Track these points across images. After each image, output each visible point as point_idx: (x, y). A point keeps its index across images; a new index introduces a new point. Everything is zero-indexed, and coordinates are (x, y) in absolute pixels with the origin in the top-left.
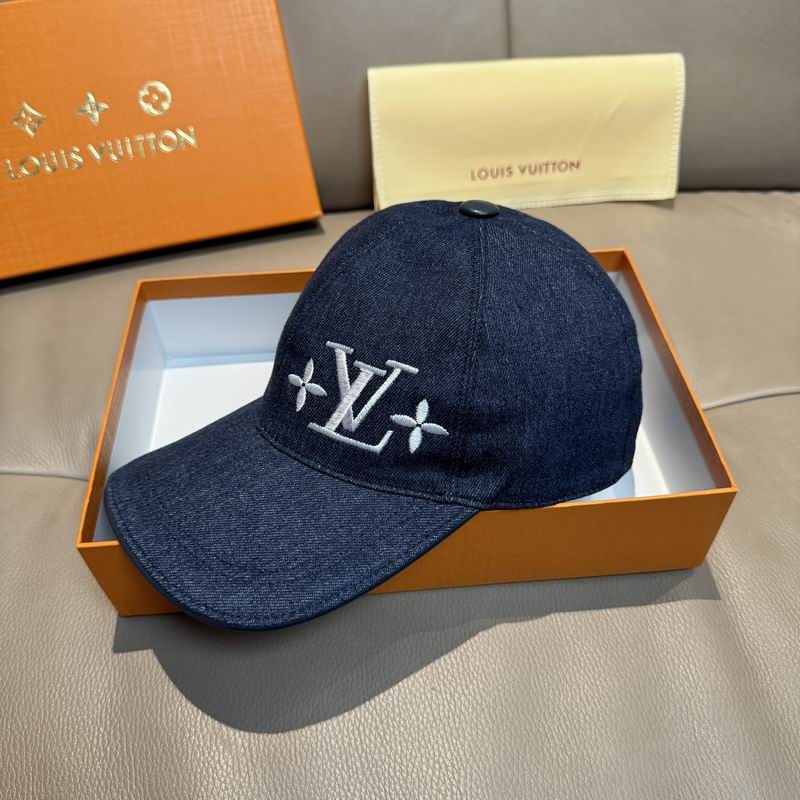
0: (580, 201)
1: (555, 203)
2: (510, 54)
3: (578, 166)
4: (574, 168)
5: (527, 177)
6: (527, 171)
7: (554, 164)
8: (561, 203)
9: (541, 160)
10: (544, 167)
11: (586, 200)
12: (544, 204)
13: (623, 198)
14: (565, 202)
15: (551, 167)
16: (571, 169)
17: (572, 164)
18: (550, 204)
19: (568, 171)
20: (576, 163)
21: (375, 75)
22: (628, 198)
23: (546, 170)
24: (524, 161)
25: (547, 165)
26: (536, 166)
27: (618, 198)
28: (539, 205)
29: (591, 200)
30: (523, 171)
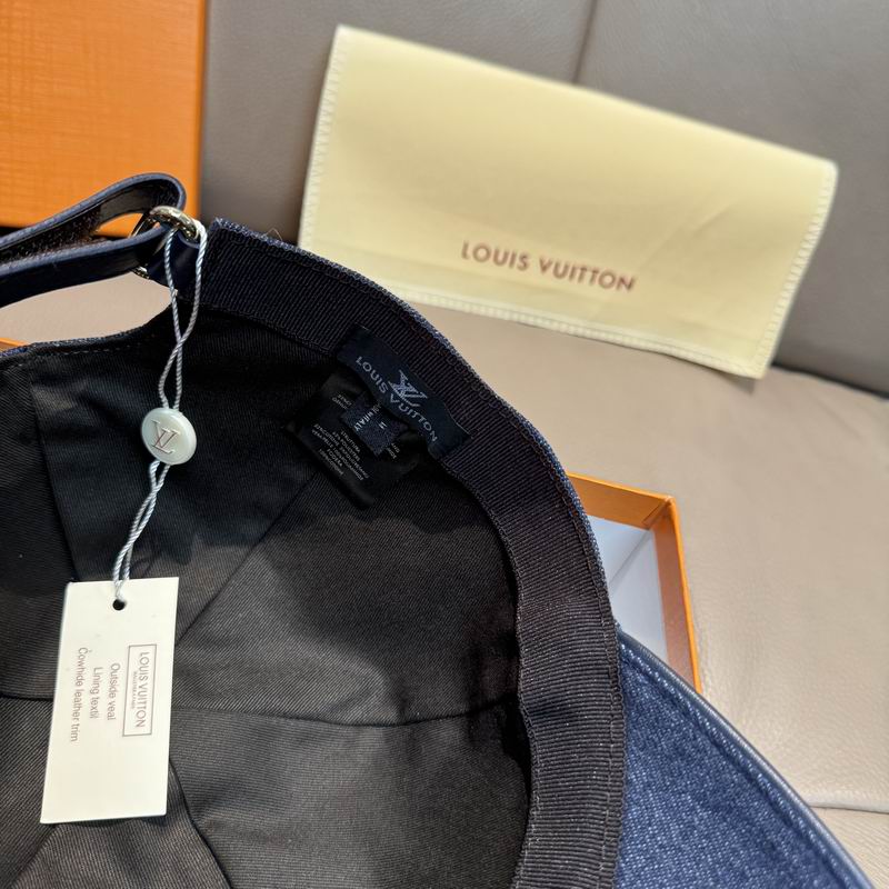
0: (619, 339)
1: (580, 331)
2: (576, 78)
3: (630, 286)
4: (623, 288)
5: (548, 280)
6: (551, 270)
7: (595, 272)
8: (588, 333)
9: (579, 261)
10: (578, 272)
11: (627, 341)
12: (564, 328)
13: (682, 354)
14: (595, 335)
15: (588, 275)
16: (619, 286)
17: (622, 281)
18: (572, 330)
19: (614, 288)
20: (628, 280)
21: (346, 37)
22: (691, 356)
23: (581, 277)
24: (551, 254)
25: (584, 269)
26: (566, 267)
27: (674, 352)
28: (555, 326)
29: (635, 343)
30: (544, 268)
